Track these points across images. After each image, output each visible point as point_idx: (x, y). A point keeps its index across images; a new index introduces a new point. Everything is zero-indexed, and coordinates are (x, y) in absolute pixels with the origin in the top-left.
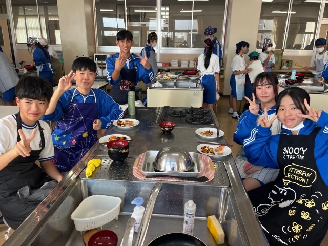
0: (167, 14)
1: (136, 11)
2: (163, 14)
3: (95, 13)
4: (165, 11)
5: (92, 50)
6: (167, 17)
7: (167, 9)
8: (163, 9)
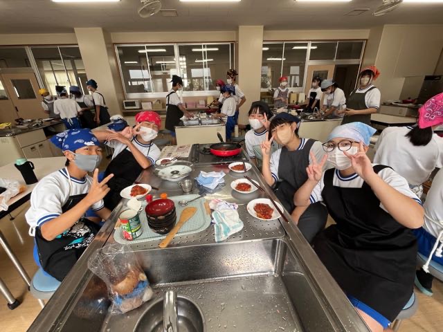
0: (185, 63)
1: (157, 62)
2: (181, 64)
3: (120, 66)
4: (183, 62)
5: (122, 97)
6: (185, 67)
7: (184, 59)
8: (181, 59)
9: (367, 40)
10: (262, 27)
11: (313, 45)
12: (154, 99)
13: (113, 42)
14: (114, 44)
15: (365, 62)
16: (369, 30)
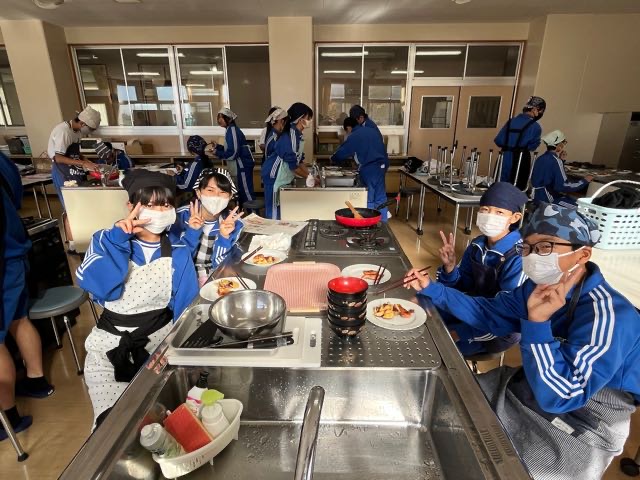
9: (525, 41)
10: (310, 18)
11: (418, 49)
12: (130, 137)
13: (68, 41)
14: (69, 45)
15: (523, 83)
16: (528, 24)
